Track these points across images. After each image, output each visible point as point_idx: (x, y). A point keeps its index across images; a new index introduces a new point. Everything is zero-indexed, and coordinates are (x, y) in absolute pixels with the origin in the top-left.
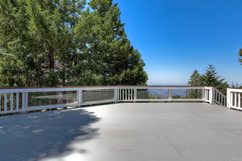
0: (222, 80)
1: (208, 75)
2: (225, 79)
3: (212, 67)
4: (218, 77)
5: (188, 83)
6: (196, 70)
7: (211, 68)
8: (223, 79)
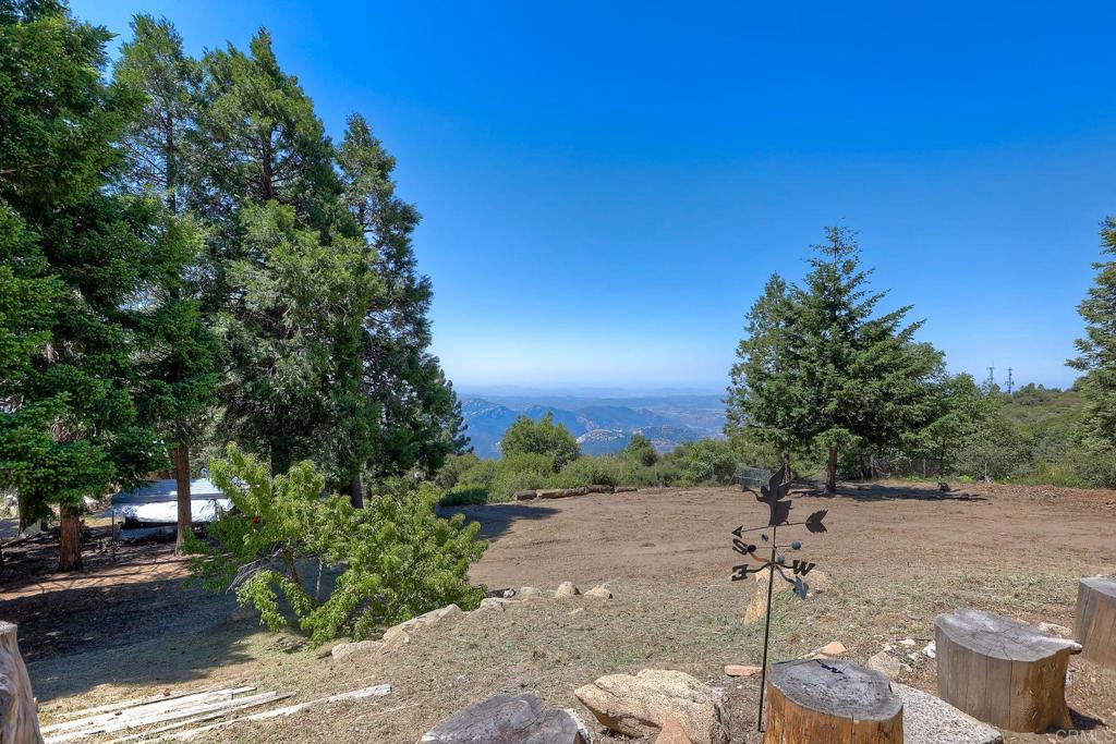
0: (894, 317)
1: (821, 288)
2: (910, 307)
3: (844, 242)
4: (874, 299)
5: (741, 350)
6: (775, 277)
7: (836, 250)
8: (903, 310)
